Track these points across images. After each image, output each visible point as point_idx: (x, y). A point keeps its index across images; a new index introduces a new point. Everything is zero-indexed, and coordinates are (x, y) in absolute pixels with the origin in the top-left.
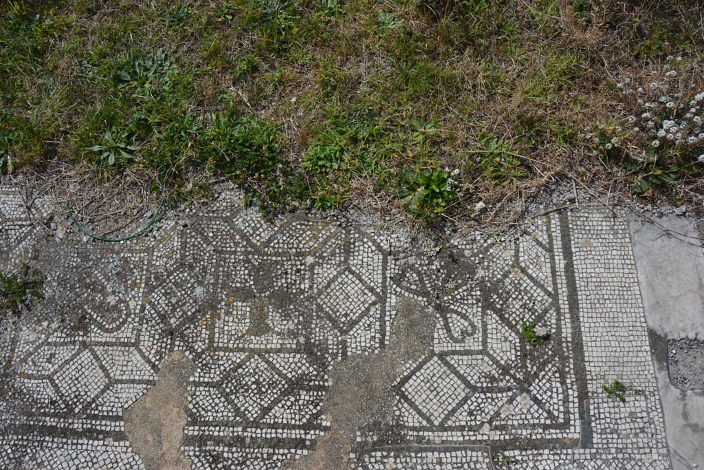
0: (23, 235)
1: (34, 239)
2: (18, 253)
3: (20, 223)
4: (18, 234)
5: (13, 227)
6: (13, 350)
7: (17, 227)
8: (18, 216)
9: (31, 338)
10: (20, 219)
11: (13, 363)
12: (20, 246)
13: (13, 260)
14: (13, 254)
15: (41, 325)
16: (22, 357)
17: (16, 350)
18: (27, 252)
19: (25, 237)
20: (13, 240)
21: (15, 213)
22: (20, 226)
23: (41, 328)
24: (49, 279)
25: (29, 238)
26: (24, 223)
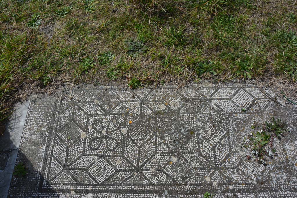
0: (266, 105)
1: (271, 107)
2: (266, 113)
3: (263, 100)
4: (264, 105)
5: (261, 102)
6: (286, 154)
7: (263, 102)
8: (261, 97)
9: (293, 148)
10: (263, 99)
11: (289, 160)
12: (266, 110)
13: (265, 116)
14: (264, 113)
15: (294, 143)
16: (292, 157)
17: (288, 154)
18: (270, 112)
19: (267, 106)
20: (262, 107)
21: (259, 96)
22: (264, 101)
23: (294, 144)
24: (287, 123)
25: (269, 106)
26: (265, 100)
